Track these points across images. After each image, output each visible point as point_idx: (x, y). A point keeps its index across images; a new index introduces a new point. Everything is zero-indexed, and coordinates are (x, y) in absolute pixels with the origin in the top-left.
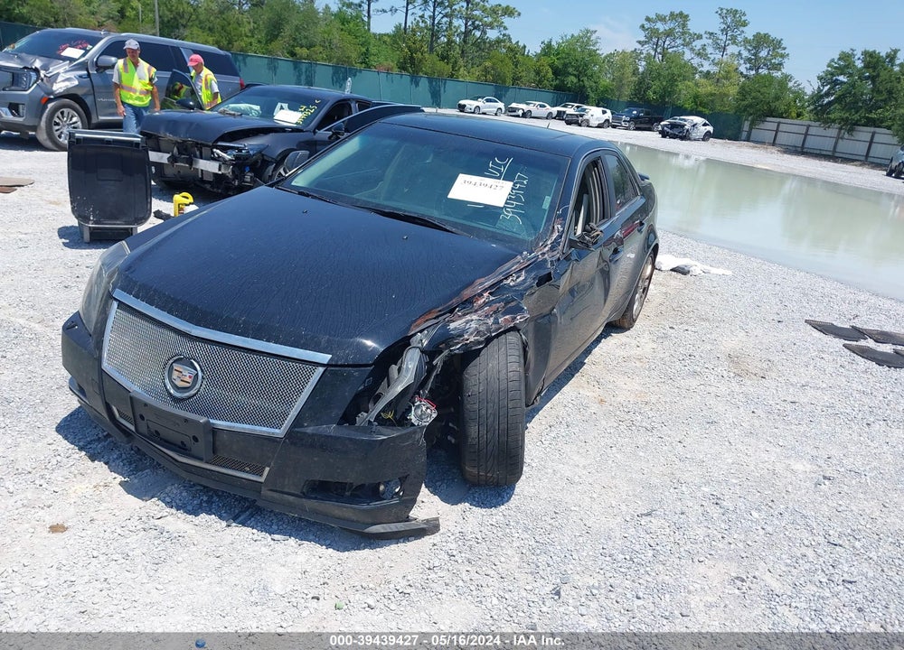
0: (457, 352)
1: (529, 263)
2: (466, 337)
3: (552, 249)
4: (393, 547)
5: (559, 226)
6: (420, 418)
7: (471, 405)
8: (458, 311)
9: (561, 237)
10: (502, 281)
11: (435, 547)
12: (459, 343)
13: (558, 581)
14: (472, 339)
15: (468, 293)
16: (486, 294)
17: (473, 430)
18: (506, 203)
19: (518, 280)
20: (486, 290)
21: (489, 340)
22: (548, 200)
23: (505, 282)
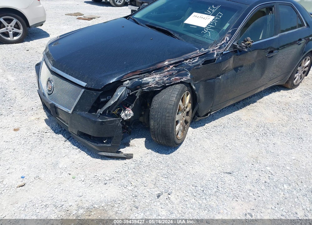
0: (146, 90)
1: (202, 53)
2: (150, 84)
3: (220, 48)
4: (111, 161)
5: (228, 38)
6: (126, 115)
7: (152, 113)
8: (154, 73)
9: (227, 43)
10: (183, 61)
11: (125, 164)
12: (147, 87)
13: (163, 191)
14: (153, 86)
15: (160, 65)
16: (171, 67)
17: (152, 123)
18: (207, 26)
19: (193, 61)
20: (171, 64)
21: (164, 87)
22: (228, 25)
23: (185, 62)
